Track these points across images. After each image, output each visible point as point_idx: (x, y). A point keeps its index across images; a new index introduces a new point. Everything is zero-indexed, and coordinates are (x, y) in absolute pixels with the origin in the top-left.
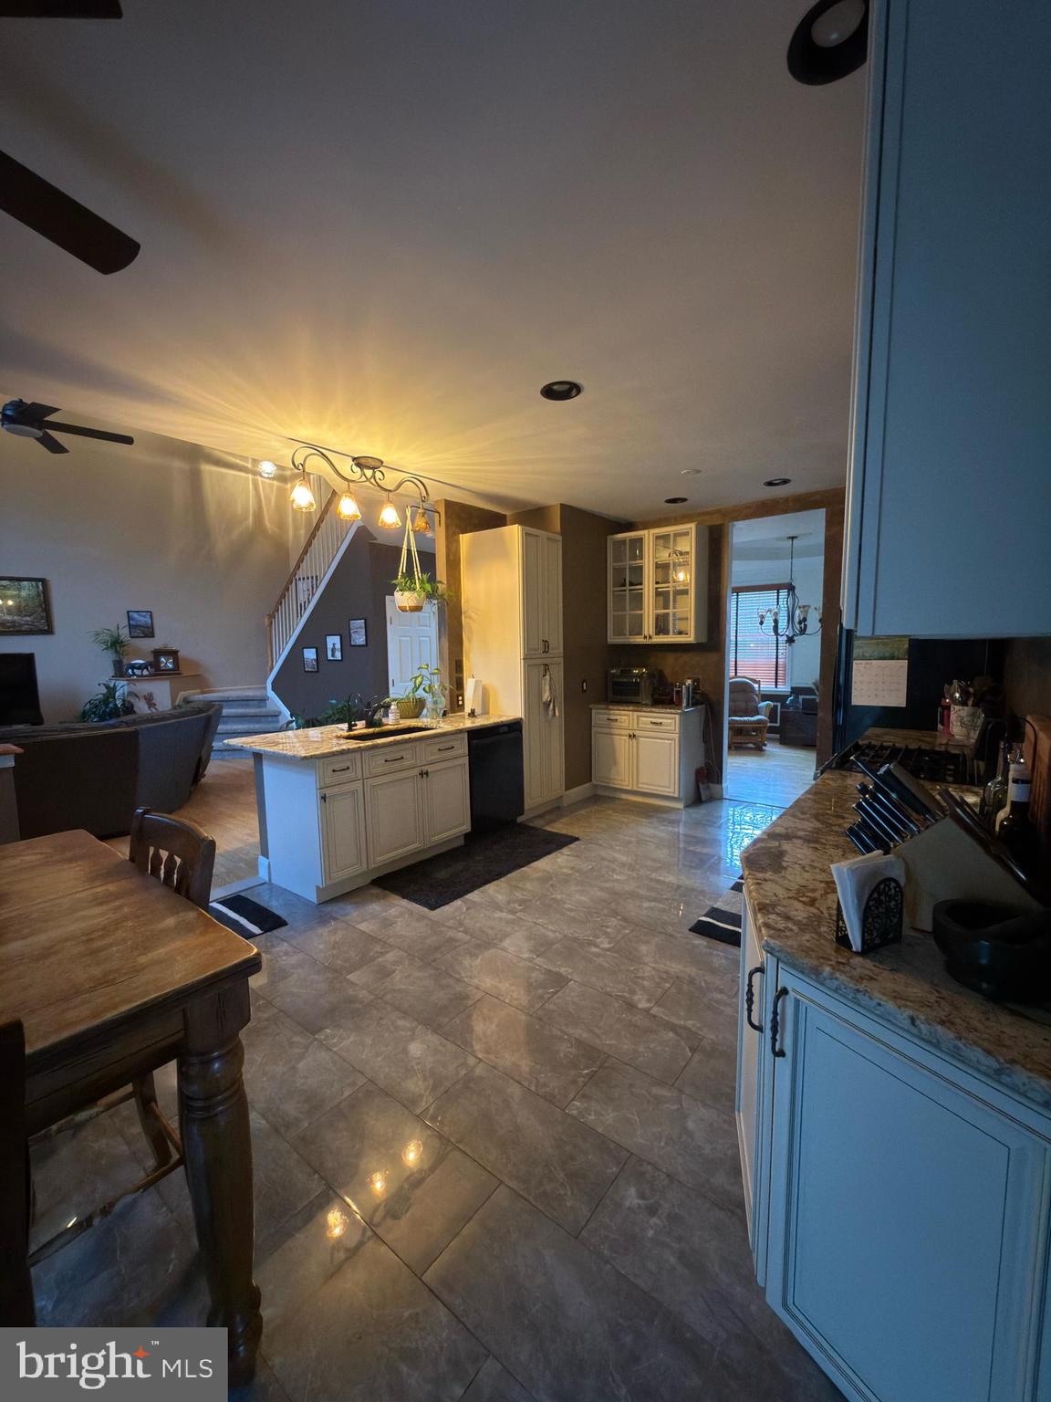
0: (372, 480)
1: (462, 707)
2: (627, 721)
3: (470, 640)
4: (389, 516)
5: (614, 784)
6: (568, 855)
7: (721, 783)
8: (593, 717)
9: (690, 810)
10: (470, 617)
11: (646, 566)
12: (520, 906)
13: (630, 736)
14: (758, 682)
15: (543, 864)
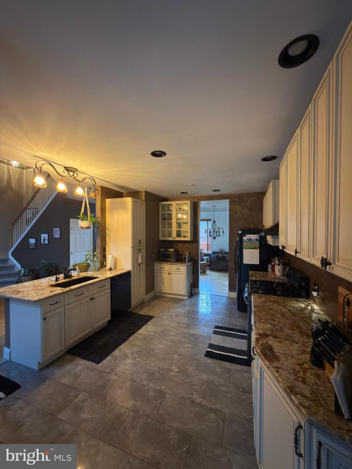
0: (73, 177)
1: (105, 266)
2: (168, 268)
3: (109, 239)
4: (79, 191)
5: (163, 291)
6: (151, 325)
7: (198, 288)
8: (155, 266)
9: (190, 299)
10: (109, 231)
11: (173, 213)
12: (137, 355)
13: (169, 273)
14: (203, 250)
15: (142, 331)
